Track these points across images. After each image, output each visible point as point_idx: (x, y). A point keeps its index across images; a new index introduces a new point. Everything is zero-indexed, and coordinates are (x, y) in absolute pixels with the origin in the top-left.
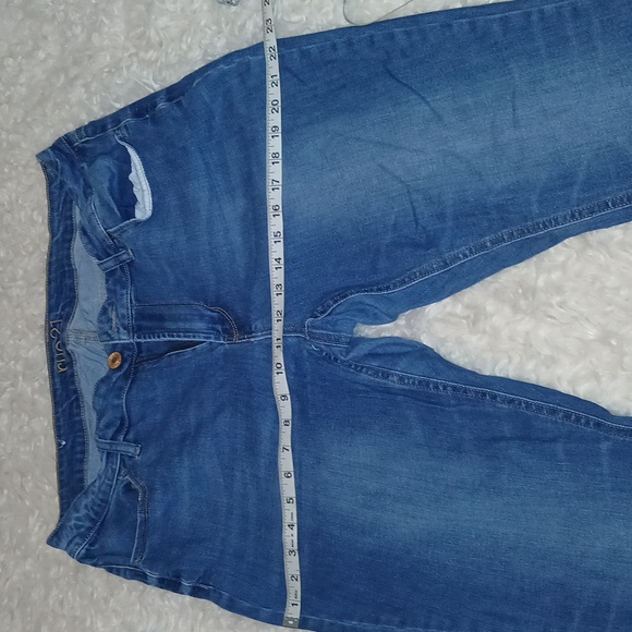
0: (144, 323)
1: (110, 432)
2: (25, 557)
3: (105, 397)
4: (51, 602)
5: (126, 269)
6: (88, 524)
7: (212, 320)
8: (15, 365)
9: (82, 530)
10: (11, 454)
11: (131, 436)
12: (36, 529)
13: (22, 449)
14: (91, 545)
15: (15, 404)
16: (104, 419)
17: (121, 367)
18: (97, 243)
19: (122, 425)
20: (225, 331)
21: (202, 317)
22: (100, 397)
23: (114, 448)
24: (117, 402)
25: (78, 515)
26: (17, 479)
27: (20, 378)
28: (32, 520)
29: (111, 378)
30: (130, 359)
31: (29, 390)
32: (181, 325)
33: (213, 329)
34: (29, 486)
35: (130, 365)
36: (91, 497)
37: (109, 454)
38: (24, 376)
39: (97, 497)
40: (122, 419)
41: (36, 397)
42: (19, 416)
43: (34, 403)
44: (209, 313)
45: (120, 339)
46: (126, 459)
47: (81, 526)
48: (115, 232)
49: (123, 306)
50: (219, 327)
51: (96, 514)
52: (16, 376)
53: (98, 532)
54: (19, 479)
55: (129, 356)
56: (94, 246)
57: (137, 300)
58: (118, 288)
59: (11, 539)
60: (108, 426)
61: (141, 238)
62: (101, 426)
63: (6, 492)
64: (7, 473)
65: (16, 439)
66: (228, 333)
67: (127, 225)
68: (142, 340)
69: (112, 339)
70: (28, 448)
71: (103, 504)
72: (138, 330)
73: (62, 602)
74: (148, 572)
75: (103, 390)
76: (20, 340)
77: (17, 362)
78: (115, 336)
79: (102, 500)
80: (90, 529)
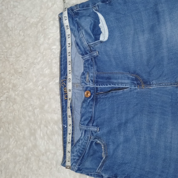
0: (100, 80)
1: (86, 122)
2: (8, 152)
3: (85, 108)
4: (16, 169)
5: (93, 59)
6: (77, 158)
7: (132, 80)
8: (9, 85)
9: (76, 160)
10: (5, 116)
11: (95, 124)
12: (13, 143)
13: (9, 115)
14: (79, 166)
15: (8, 99)
16: (84, 117)
17: (90, 97)
18: (82, 49)
19: (91, 119)
20: (138, 84)
21: (128, 78)
22: (83, 108)
23: (88, 128)
24: (90, 110)
25: (73, 155)
26: (7, 125)
27: (11, 90)
28: (11, 140)
29: (87, 101)
30: (93, 93)
31: (14, 94)
32: (120, 81)
33: (133, 83)
34: (11, 128)
35: (94, 96)
36: (78, 147)
37: (85, 131)
38: (12, 89)
39: (81, 147)
40: (91, 117)
41: (16, 97)
42: (9, 103)
43: (15, 99)
44: (132, 77)
45: (90, 85)
46: (94, 133)
47: (75, 159)
48: (92, 44)
49: (91, 73)
50: (136, 82)
51: (81, 154)
52: (9, 89)
53: (82, 160)
54: (8, 125)
55: (93, 92)
56: (81, 50)
57: (97, 71)
58: (90, 66)
59: (3, 146)
60: (85, 120)
61: (103, 48)
62: (82, 120)
63: (2, 129)
64: (3, 123)
65: (7, 111)
66: (139, 84)
67: (97, 42)
68: (98, 86)
69: (87, 85)
70: (12, 115)
71: (83, 150)
72: (97, 82)
73: (21, 169)
74: (103, 175)
75: (85, 105)
76: (11, 77)
77: (10, 84)
78: (88, 83)
79: (83, 148)
80: (78, 160)
